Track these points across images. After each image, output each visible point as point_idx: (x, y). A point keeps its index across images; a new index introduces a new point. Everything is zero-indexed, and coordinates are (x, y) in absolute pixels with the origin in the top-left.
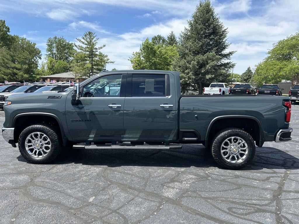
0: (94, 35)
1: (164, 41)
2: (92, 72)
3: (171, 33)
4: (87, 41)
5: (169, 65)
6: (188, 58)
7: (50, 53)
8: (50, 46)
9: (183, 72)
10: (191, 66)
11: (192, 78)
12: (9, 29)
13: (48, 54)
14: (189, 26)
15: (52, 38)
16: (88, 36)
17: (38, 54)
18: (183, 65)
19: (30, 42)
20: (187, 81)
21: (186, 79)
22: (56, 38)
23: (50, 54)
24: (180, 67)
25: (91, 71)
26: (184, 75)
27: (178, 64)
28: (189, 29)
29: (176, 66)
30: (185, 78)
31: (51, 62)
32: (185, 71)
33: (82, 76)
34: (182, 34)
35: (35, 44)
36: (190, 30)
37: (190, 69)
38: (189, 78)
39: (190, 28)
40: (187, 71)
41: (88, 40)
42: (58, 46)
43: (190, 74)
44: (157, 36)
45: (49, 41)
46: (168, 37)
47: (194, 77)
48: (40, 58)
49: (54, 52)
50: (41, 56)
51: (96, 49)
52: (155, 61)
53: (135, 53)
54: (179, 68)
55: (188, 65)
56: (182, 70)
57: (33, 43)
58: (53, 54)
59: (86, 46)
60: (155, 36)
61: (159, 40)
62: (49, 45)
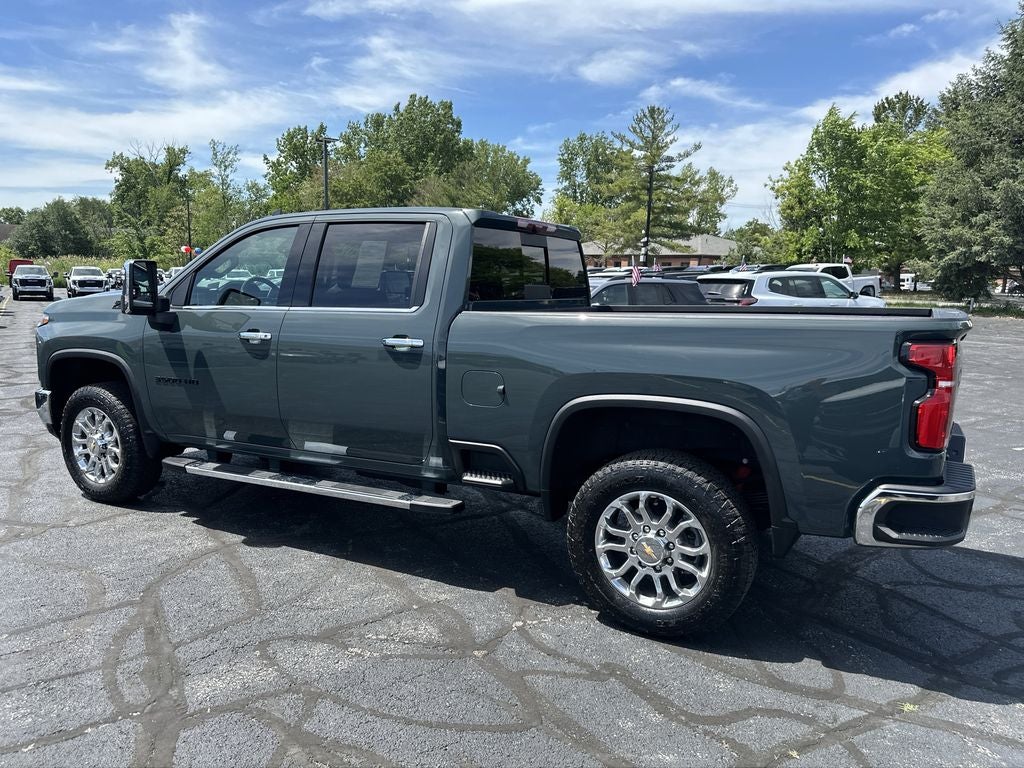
0: (668, 117)
1: (920, 111)
2: (647, 235)
3: (955, 80)
4: (643, 138)
5: (914, 197)
6: (989, 167)
7: (566, 183)
8: (568, 165)
9: (965, 220)
10: (996, 198)
11: (1001, 244)
12: (459, 124)
13: (560, 187)
14: (1004, 43)
15: (574, 140)
16: (648, 122)
17: (535, 190)
18: (966, 197)
19: (515, 157)
20: (977, 254)
21: (976, 248)
22: (582, 139)
23: (566, 189)
24: (953, 202)
25: (643, 232)
26: (967, 233)
27: (948, 192)
28: (1006, 53)
29: (938, 200)
30: (969, 244)
31: (561, 210)
32: (973, 220)
33: (620, 249)
34: (974, 78)
35: (527, 161)
36: (1008, 60)
37: (995, 208)
38: (987, 243)
39: (1010, 50)
40: (980, 219)
41: (648, 133)
42: (589, 163)
43: (991, 229)
44: (896, 97)
45: (567, 148)
46: (943, 98)
47: (1007, 240)
48: (539, 201)
49: (579, 180)
50: (542, 194)
51: (670, 159)
52: (858, 185)
53: (793, 164)
54: (948, 207)
55: (987, 193)
56: (959, 215)
57: (522, 158)
58: (573, 186)
59: (643, 153)
60: (887, 99)
61: (904, 109)
62: (564, 162)
